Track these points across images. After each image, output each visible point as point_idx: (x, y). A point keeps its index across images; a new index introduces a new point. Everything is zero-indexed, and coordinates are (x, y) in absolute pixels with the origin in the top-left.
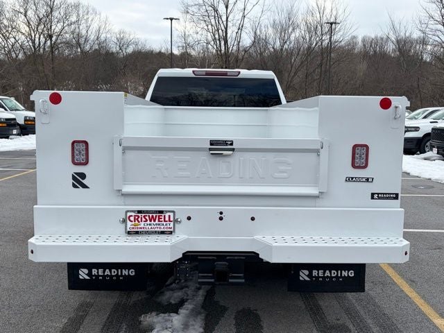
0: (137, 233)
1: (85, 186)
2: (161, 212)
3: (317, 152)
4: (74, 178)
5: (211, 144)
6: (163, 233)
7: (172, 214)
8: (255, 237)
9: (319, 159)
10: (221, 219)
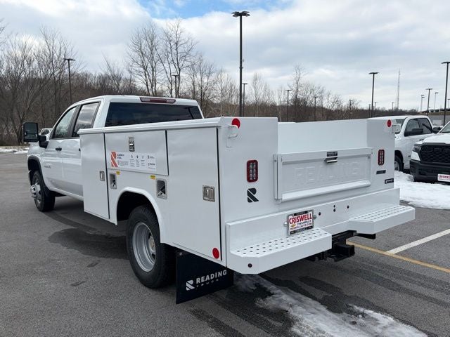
0: (295, 232)
1: (256, 200)
2: (306, 212)
3: (369, 157)
4: (249, 194)
5: (328, 155)
6: (308, 228)
7: (311, 213)
8: (350, 220)
9: (370, 161)
10: (334, 210)
